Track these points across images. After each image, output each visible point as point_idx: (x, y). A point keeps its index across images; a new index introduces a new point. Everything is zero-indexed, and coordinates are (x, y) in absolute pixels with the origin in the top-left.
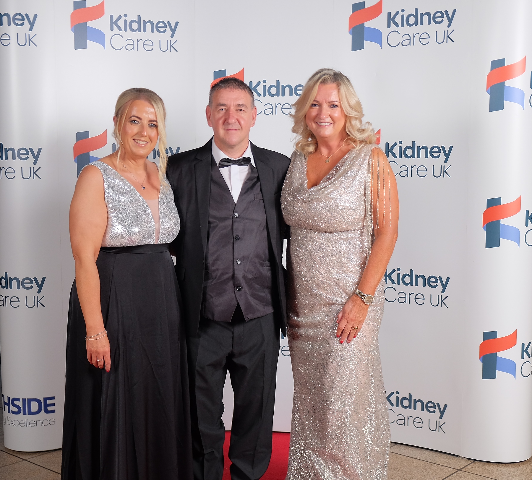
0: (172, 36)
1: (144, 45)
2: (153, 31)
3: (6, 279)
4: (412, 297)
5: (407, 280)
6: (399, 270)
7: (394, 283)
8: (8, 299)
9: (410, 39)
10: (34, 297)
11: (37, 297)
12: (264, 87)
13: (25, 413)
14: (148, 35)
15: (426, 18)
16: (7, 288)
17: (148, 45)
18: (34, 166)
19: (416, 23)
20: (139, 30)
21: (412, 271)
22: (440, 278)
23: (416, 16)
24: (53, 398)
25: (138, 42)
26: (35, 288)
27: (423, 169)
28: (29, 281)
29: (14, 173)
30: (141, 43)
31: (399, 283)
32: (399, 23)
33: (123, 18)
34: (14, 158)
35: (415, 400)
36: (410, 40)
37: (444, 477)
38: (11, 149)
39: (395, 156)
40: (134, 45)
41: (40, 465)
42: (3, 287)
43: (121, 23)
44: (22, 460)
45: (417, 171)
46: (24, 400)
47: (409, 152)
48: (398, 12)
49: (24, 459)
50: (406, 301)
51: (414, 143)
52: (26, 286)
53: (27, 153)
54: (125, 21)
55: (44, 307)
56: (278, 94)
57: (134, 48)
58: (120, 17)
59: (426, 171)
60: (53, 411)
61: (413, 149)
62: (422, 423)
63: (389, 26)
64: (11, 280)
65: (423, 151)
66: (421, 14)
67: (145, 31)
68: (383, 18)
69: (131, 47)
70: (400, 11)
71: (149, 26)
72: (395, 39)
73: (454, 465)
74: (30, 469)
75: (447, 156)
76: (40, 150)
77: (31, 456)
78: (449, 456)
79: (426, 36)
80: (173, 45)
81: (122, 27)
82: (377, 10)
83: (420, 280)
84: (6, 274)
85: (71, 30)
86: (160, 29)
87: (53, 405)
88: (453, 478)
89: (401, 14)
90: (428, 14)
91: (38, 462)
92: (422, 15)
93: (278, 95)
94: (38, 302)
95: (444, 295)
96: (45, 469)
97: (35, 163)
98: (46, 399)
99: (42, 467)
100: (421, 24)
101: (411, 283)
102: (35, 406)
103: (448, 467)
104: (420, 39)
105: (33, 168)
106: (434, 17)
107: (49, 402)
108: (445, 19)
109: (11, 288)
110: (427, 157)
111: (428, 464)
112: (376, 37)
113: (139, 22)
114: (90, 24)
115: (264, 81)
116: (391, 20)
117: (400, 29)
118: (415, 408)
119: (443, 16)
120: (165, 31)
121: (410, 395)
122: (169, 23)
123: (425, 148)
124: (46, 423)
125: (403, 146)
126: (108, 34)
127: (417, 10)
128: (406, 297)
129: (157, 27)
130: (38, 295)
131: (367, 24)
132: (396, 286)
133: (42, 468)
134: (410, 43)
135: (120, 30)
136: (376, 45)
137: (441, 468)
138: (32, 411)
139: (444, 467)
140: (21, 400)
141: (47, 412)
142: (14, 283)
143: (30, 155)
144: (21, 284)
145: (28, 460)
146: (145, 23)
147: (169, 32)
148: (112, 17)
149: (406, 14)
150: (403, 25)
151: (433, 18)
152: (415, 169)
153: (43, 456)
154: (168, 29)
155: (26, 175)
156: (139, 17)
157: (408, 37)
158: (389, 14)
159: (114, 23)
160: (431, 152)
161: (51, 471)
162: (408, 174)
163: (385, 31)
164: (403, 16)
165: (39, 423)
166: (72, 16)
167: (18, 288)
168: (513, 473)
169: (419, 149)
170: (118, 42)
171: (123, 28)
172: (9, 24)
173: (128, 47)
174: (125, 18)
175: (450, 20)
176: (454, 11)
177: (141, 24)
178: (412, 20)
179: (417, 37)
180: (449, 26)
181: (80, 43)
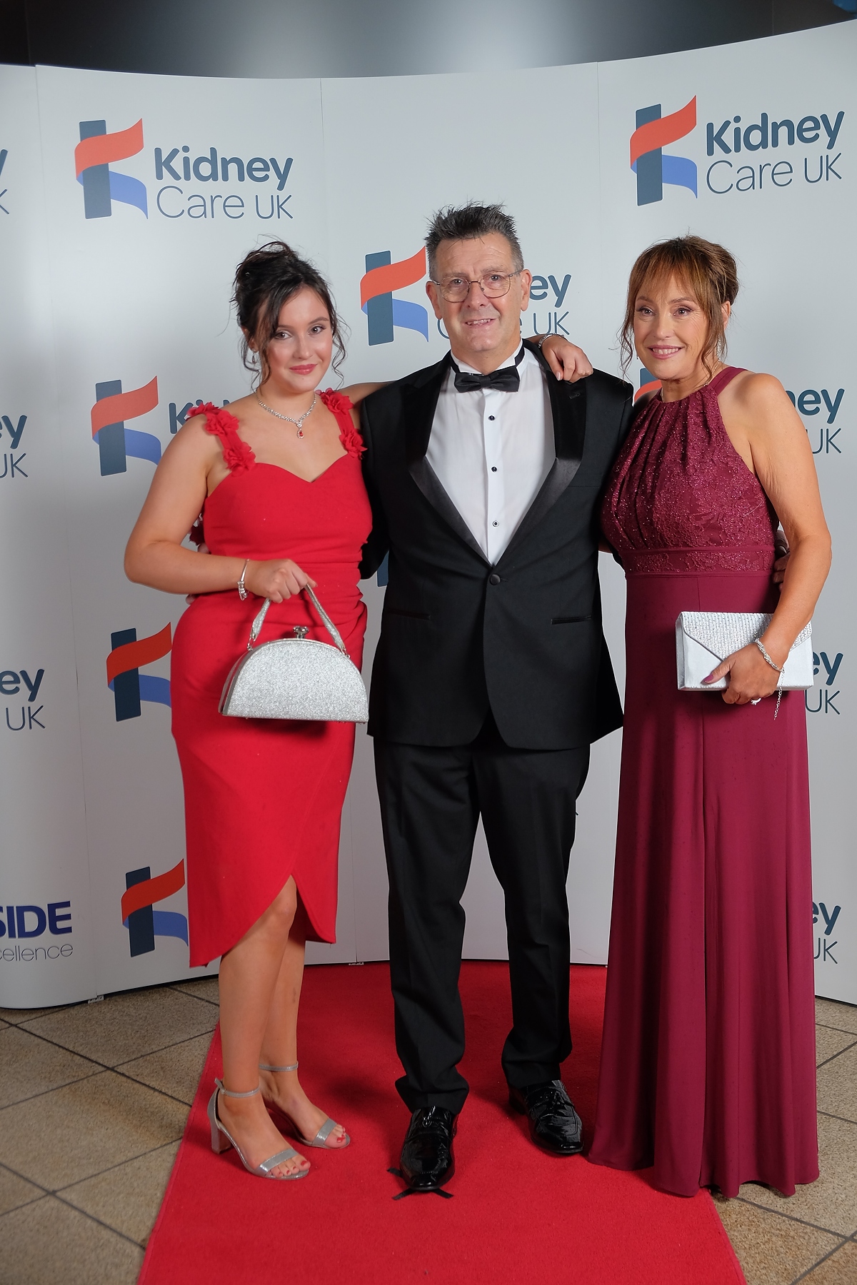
0: (281, 187)
1: (225, 206)
2: (241, 178)
9: (753, 177)
13: (12, 935)
14: (233, 185)
15: (783, 132)
17: (232, 206)
18: (13, 451)
19: (764, 144)
20: (214, 176)
23: (763, 129)
24: (67, 904)
25: (213, 201)
26: (25, 691)
30: (219, 203)
32: (731, 145)
33: (181, 155)
36: (754, 179)
37: (835, 1053)
40: (206, 208)
41: (41, 1035)
43: (177, 164)
44: (7, 1025)
46: (10, 909)
48: (727, 124)
49: (13, 1022)
54: (186, 160)
57: (205, 213)
58: (175, 152)
60: (69, 930)
63: (710, 152)
66: (775, 124)
67: (225, 178)
68: (697, 136)
69: (201, 210)
70: (732, 121)
71: (233, 168)
72: (723, 177)
73: (854, 1027)
74: (21, 1045)
75: (833, 410)
77: (26, 1017)
78: (844, 1007)
79: (786, 168)
80: (282, 204)
82: (685, 120)
85: (78, 179)
86: (256, 174)
87: (68, 917)
88: (852, 1054)
89: (733, 126)
90: (788, 123)
91: (38, 1029)
92: (776, 127)
96: (50, 1044)
98: (52, 907)
99: (45, 1039)
100: (775, 144)
102: (31, 921)
103: (842, 1031)
104: (773, 174)
106: (801, 130)
107: (59, 912)
108: (822, 131)
112: (686, 174)
113: (213, 162)
114: (114, 167)
116: (714, 138)
117: (732, 156)
119: (818, 127)
120: (266, 177)
122: (273, 161)
124: (54, 952)
126: (152, 186)
127: (764, 117)
129: (250, 170)
130: (31, 704)
131: (667, 150)
133: (45, 1042)
134: (753, 184)
135: (177, 177)
136: (685, 191)
137: (829, 1032)
138: (27, 930)
139: (834, 1032)
140: (5, 910)
141: (55, 931)
145: (20, 1025)
146: (225, 162)
147: (274, 179)
148: (158, 151)
149: (743, 126)
150: (738, 149)
151: (797, 132)
153: (51, 1016)
154: (272, 173)
156: (213, 151)
157: (748, 173)
158: (710, 126)
159: (162, 164)
161: (61, 1049)
163: (703, 161)
164: (737, 131)
165: (41, 952)
166: (79, 151)
170: (173, 202)
171: (181, 174)
173: (194, 212)
174: (186, 155)
175: (833, 134)
176: (841, 115)
177: (217, 166)
178: (756, 137)
179: (767, 172)
180: (830, 146)
181: (97, 206)
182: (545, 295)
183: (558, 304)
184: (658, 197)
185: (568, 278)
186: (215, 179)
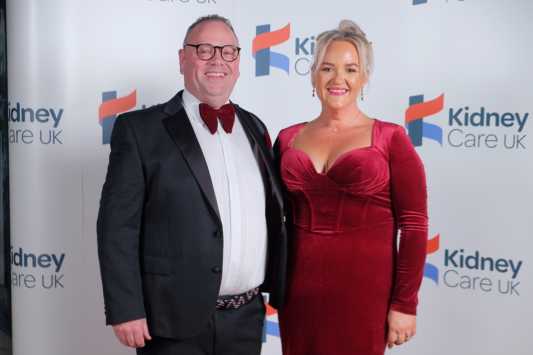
3: (20, 256)
4: (478, 282)
5: (472, 262)
6: (462, 251)
7: (456, 265)
8: (22, 278)
10: (52, 276)
11: (56, 276)
16: (21, 265)
18: (54, 129)
21: (477, 253)
22: (511, 261)
26: (53, 266)
27: (493, 138)
28: (46, 258)
29: (32, 136)
31: (462, 266)
34: (32, 120)
38: (28, 110)
39: (460, 124)
42: (16, 264)
45: (486, 141)
47: (477, 120)
50: (469, 286)
51: (482, 109)
52: (44, 263)
53: (47, 114)
55: (63, 287)
59: (496, 141)
61: (482, 115)
64: (26, 256)
65: (493, 119)
75: (521, 124)
76: (61, 111)
83: (487, 264)
84: (21, 250)
94: (56, 281)
95: (515, 281)
97: (56, 126)
101: (476, 267)
105: (54, 131)
109: (26, 265)
110: (497, 124)
115: (312, 38)
123: (496, 115)
125: (470, 113)
128: (469, 282)
130: (56, 273)
132: (458, 269)
142: (30, 260)
143: (51, 117)
144: (38, 261)
152: (483, 139)
155: (46, 139)
160: (503, 119)
162: (474, 144)
167: (34, 265)
169: (489, 116)
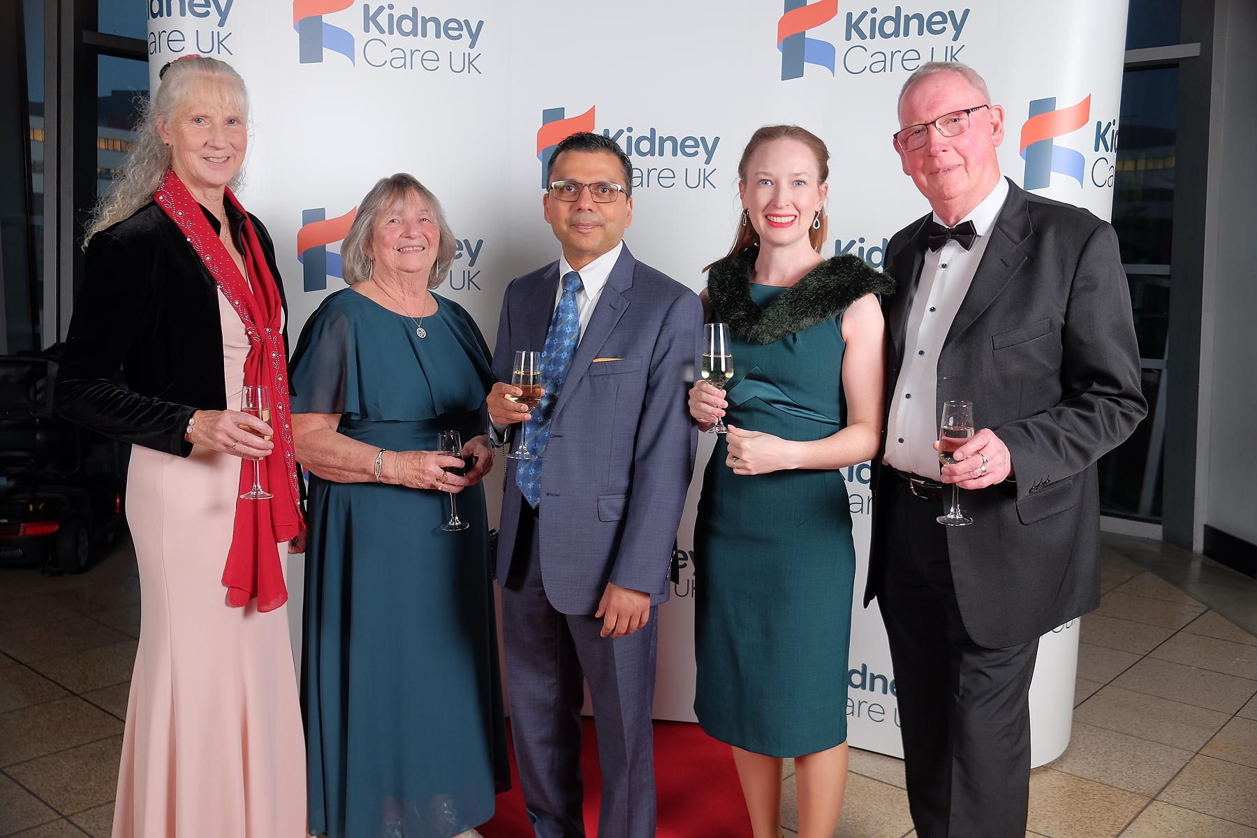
0: (472, 46)
1: (422, 60)
2: (438, 36)
9: (885, 61)
12: (629, 139)
14: (430, 41)
15: (914, 24)
17: (429, 60)
19: (896, 33)
20: (414, 32)
23: (896, 20)
25: (412, 55)
30: (417, 56)
31: (851, 479)
32: (867, 33)
33: (387, 12)
35: (872, 675)
36: (885, 63)
40: (406, 61)
43: (383, 20)
47: (876, 258)
48: (865, 14)
50: (862, 509)
51: (885, 242)
54: (391, 16)
56: (652, 152)
57: (405, 64)
58: (381, 9)
61: (883, 252)
62: (884, 713)
63: (848, 38)
66: (906, 16)
67: (424, 35)
68: (839, 22)
69: (400, 62)
70: (869, 12)
71: (431, 26)
72: (858, 59)
79: (914, 55)
80: (472, 61)
81: (386, 28)
82: (827, 8)
85: (294, 28)
86: (452, 33)
89: (870, 16)
90: (919, 17)
92: (908, 19)
93: (653, 154)
100: (906, 34)
104: (903, 60)
106: (930, 23)
108: (949, 25)
111: (893, 791)
112: (826, 55)
113: (414, 19)
114: (328, 19)
115: (630, 130)
116: (852, 26)
117: (867, 42)
118: (872, 689)
119: (945, 21)
120: (460, 36)
121: (864, 667)
122: (466, 22)
125: (866, 247)
126: (360, 38)
127: (898, 10)
128: (862, 504)
129: (445, 29)
131: (811, 34)
134: (885, 67)
135: (382, 31)
136: (824, 70)
146: (425, 21)
147: (466, 39)
148: (366, 7)
149: (879, 17)
150: (873, 36)
151: (926, 24)
154: (465, 33)
156: (415, 10)
157: (880, 57)
158: (850, 15)
159: (370, 18)
163: (841, 46)
164: (873, 20)
166: (297, 3)
168: (1039, 812)
170: (378, 53)
171: (386, 30)
172: (183, 13)
173: (395, 63)
174: (391, 12)
175: (958, 28)
176: (967, 12)
177: (418, 23)
178: (889, 27)
179: (898, 57)
180: (955, 38)
181: (310, 53)
182: (696, 153)
183: (707, 162)
184: (799, 73)
185: (717, 140)
186: (416, 35)
